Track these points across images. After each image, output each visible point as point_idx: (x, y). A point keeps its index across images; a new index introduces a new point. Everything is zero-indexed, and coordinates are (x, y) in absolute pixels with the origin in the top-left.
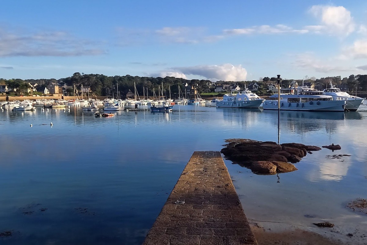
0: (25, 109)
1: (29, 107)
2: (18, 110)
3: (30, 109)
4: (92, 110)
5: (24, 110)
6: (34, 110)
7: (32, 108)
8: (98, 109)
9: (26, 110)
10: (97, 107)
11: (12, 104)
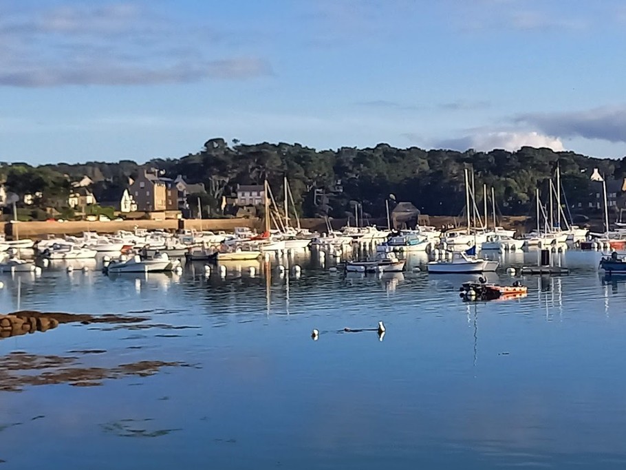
0: (147, 268)
1: (158, 260)
2: (123, 269)
3: (162, 267)
4: (381, 268)
5: (144, 272)
6: (176, 272)
7: (170, 265)
8: (400, 267)
9: (149, 272)
10: (396, 260)
11: (72, 251)
